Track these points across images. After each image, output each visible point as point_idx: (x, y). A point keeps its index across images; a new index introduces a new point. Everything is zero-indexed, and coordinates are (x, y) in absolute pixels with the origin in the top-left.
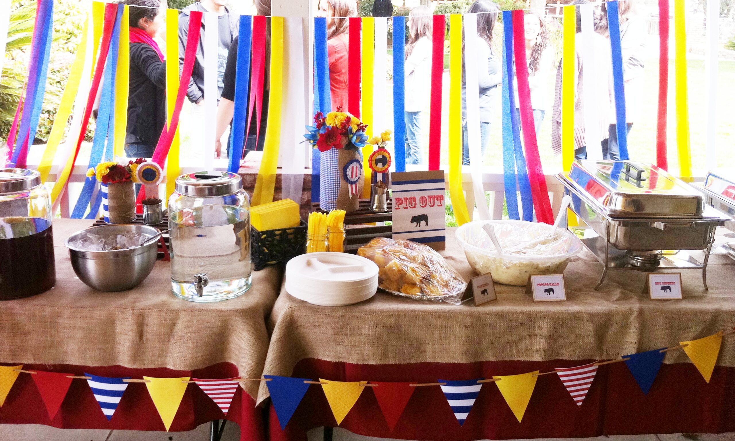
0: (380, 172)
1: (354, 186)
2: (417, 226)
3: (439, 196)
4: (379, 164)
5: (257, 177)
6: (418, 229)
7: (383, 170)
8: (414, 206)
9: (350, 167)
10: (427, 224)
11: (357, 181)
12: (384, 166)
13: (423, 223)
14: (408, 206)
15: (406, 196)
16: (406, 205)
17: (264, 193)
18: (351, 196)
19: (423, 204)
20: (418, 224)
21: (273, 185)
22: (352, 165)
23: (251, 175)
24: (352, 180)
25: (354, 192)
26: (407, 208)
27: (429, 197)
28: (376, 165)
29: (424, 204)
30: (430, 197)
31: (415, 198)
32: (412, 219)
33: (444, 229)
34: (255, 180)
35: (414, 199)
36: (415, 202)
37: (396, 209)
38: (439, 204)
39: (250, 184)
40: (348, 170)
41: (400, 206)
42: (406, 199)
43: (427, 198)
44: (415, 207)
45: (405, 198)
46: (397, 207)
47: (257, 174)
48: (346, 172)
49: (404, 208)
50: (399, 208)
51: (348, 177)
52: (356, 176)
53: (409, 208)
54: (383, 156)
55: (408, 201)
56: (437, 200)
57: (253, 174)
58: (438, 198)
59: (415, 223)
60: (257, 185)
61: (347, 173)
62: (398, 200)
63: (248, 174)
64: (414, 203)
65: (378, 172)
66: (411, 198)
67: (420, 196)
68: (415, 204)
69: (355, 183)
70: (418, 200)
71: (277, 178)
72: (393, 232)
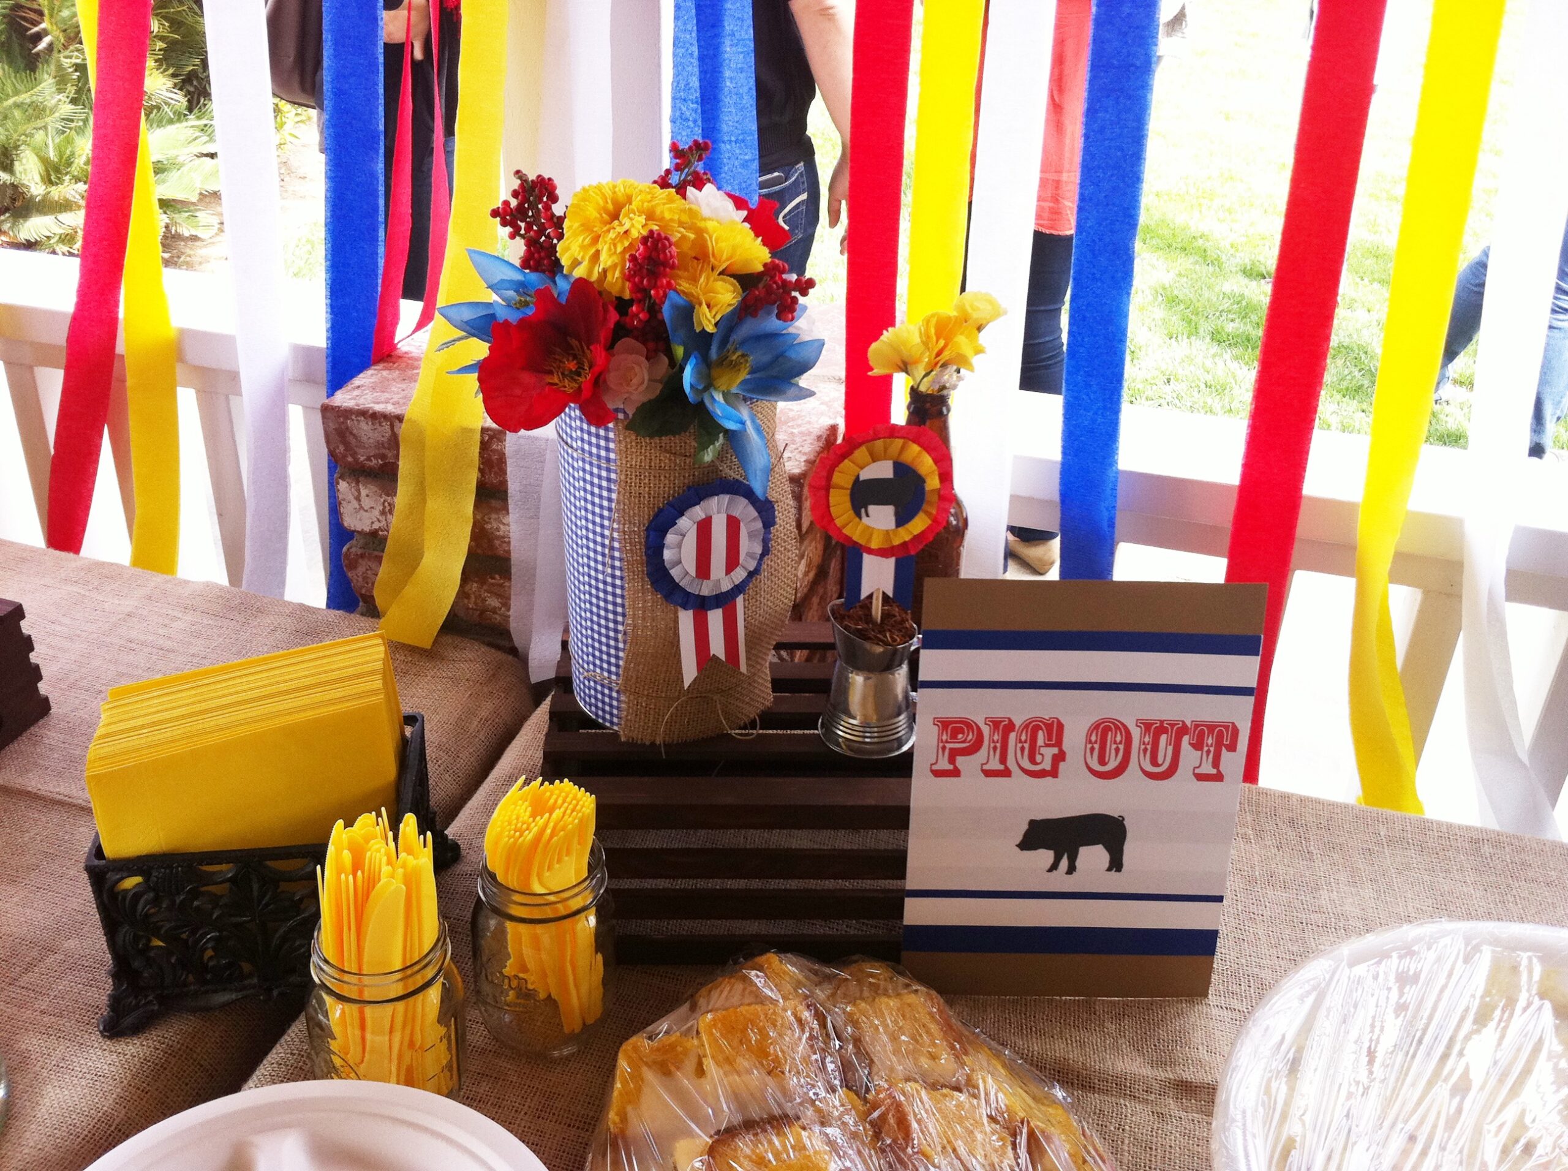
0: (883, 553)
1: (715, 618)
2: (1054, 867)
3: (1212, 727)
4: (872, 508)
5: (403, 430)
6: (1059, 881)
7: (897, 542)
8: (1047, 765)
9: (687, 523)
10: (1116, 864)
11: (738, 589)
12: (902, 520)
13: (1093, 857)
14: (1011, 763)
15: (999, 714)
16: (1003, 760)
17: (434, 505)
18: (690, 671)
19: (1102, 761)
20: (1064, 863)
21: (473, 476)
22: (698, 512)
23: (375, 417)
24: (706, 589)
25: (717, 647)
26: (1006, 773)
27: (1147, 726)
28: (859, 516)
29: (1113, 764)
30: (1155, 729)
31: (1061, 726)
32: (1027, 835)
33: (1219, 899)
34: (394, 442)
35: (1055, 730)
36: (1059, 743)
37: (938, 774)
38: (1207, 768)
39: (376, 456)
40: (670, 538)
41: (960, 760)
42: (1003, 727)
43: (1136, 733)
44: (1054, 773)
45: (995, 724)
46: (944, 764)
47: (400, 418)
48: (661, 547)
49: (988, 773)
50: (955, 773)
51: (675, 573)
52: (732, 562)
53: (1019, 779)
54: (903, 470)
55: (1012, 736)
56: (1198, 746)
57: (385, 416)
58: (1201, 738)
59: (1046, 856)
60: (405, 466)
61: (667, 555)
62: (951, 727)
63: (363, 413)
64: (1049, 752)
65: (870, 551)
66: (1033, 727)
67: (1093, 719)
68: (1060, 757)
69: (724, 600)
70: (1074, 739)
71: (484, 446)
72: (911, 884)
